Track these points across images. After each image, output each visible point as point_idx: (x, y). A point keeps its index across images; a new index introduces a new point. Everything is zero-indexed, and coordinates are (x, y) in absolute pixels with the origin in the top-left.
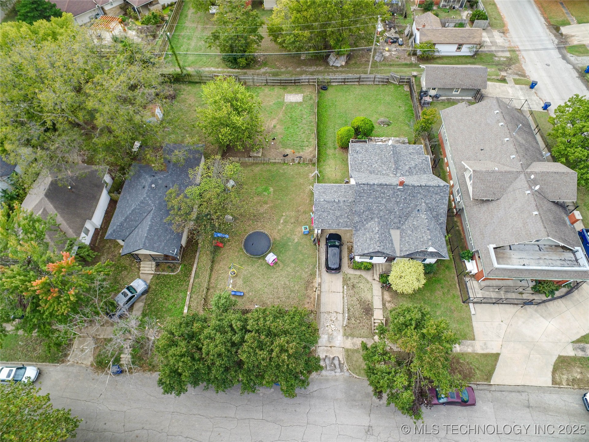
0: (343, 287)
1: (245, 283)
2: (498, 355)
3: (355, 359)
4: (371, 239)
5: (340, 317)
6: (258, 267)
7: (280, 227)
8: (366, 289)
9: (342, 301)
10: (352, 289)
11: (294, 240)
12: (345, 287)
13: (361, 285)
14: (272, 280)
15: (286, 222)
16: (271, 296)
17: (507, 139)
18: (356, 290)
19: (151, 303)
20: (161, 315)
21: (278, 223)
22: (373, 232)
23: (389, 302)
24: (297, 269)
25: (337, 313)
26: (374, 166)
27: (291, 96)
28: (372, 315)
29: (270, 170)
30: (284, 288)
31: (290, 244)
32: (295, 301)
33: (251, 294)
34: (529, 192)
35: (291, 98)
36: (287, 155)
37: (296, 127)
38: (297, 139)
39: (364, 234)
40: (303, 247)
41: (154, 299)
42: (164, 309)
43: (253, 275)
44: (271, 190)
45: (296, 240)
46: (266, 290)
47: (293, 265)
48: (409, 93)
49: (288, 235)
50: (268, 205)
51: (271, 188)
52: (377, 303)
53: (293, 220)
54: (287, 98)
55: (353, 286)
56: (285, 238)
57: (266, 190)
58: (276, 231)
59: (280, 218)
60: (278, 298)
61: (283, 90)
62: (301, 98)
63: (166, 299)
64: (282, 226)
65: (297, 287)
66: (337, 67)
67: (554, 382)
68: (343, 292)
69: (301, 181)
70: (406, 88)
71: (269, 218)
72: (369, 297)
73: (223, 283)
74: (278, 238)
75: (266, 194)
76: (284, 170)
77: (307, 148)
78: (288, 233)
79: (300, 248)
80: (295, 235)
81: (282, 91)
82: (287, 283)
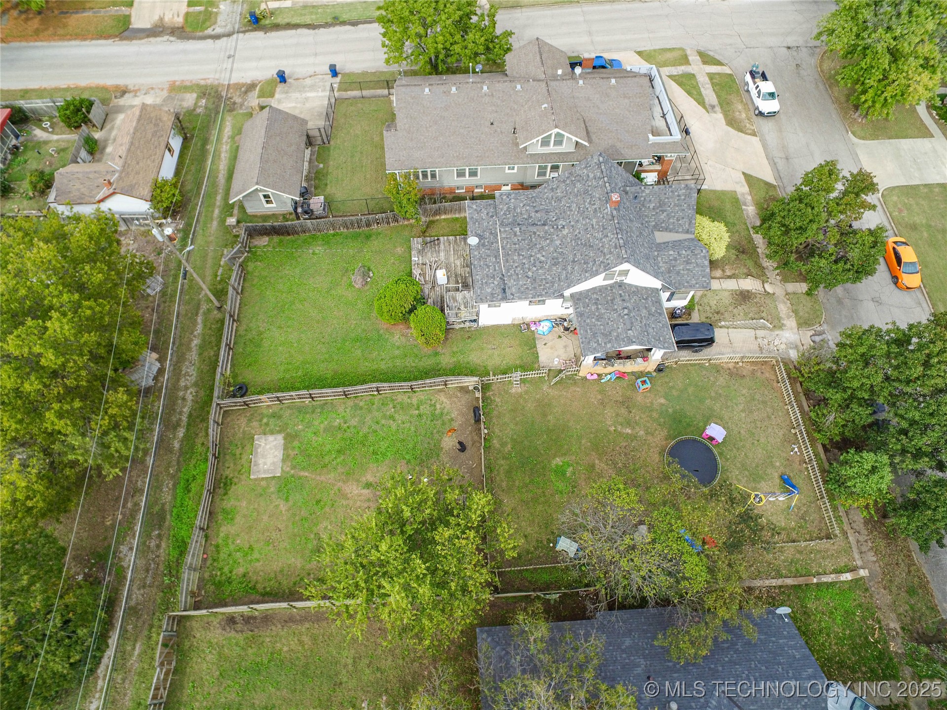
0: (721, 327)
1: (763, 478)
2: (744, 173)
3: (807, 315)
4: (688, 262)
5: (761, 333)
6: (727, 460)
7: (642, 433)
8: (717, 298)
9: (739, 330)
10: (722, 314)
11: (663, 405)
12: (723, 323)
13: (713, 303)
14: (742, 432)
15: (629, 423)
16: (770, 430)
17: (485, 88)
18: (722, 310)
19: (849, 667)
20: (860, 637)
21: (634, 437)
22: (675, 259)
23: (723, 271)
24: (713, 394)
25: (756, 338)
26: (543, 259)
27: (261, 461)
28: (748, 291)
29: (509, 472)
30: (751, 412)
31: (670, 410)
32: (766, 392)
33: (778, 464)
34: (581, 82)
35: (269, 461)
36: (460, 443)
37: (371, 438)
38: (413, 429)
39: (678, 273)
40: (673, 387)
41: (838, 663)
42: (848, 632)
43: (744, 467)
44: (558, 461)
45: (662, 401)
46: (762, 440)
47: (708, 402)
48: (276, 239)
49: (655, 415)
50: (597, 462)
51: (554, 462)
52: (731, 285)
53: (623, 411)
54: (265, 472)
55: (718, 313)
56: (662, 420)
57: (560, 472)
58: (650, 437)
59: (620, 434)
60: (769, 417)
61: (233, 487)
62: (271, 438)
63: (828, 635)
64: (637, 429)
65: (744, 391)
66: (161, 371)
67: (754, 134)
68: (728, 328)
69: (530, 406)
70: (263, 241)
71: (626, 454)
72: (727, 294)
73: (775, 517)
74: (665, 433)
75: (571, 469)
76: (504, 444)
77: (438, 406)
78: (651, 416)
79: (675, 393)
80: (652, 403)
81: (237, 490)
82: (741, 407)
